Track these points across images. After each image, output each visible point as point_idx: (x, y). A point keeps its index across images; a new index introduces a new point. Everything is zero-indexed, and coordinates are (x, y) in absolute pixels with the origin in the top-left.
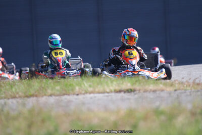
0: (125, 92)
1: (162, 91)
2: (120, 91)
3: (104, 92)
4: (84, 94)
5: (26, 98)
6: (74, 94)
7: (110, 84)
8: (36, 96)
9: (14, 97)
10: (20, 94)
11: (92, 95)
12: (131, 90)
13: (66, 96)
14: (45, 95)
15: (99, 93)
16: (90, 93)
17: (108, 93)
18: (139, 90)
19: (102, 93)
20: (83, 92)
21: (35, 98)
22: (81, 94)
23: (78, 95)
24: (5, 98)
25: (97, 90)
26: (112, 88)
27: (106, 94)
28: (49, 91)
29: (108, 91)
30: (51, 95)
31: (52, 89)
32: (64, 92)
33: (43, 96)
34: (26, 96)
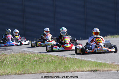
0: (93, 71)
1: (111, 71)
2: (91, 71)
4: (74, 72)
6: (70, 72)
7: (86, 67)
8: (52, 72)
10: (45, 71)
11: (78, 72)
12: (96, 70)
13: (66, 73)
14: (56, 72)
15: (81, 71)
16: (77, 72)
17: (86, 71)
18: (100, 70)
19: (83, 71)
20: (74, 71)
21: (52, 73)
22: (73, 72)
23: (72, 72)
24: (38, 73)
25: (80, 70)
26: (88, 69)
27: (85, 72)
28: (58, 70)
29: (85, 70)
30: (59, 72)
31: (59, 69)
32: (65, 71)
33: (55, 73)
34: (47, 72)
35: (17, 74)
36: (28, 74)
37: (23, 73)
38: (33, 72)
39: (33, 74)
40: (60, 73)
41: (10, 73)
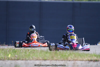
0: (93, 61)
2: (91, 61)
3: (83, 61)
5: (43, 61)
8: (49, 60)
9: (37, 60)
10: (40, 58)
12: (97, 60)
15: (80, 61)
16: (75, 60)
17: (85, 61)
20: (72, 60)
23: (69, 61)
25: (79, 59)
26: (86, 59)
28: (55, 58)
30: (56, 60)
32: (62, 59)
33: (52, 60)
34: (43, 60)
35: (10, 60)
36: (23, 60)
37: (16, 58)
38: (27, 59)
39: (27, 60)
40: (58, 61)
41: (2, 58)
